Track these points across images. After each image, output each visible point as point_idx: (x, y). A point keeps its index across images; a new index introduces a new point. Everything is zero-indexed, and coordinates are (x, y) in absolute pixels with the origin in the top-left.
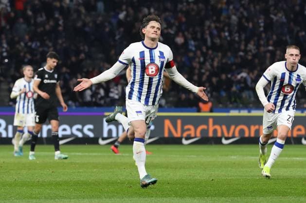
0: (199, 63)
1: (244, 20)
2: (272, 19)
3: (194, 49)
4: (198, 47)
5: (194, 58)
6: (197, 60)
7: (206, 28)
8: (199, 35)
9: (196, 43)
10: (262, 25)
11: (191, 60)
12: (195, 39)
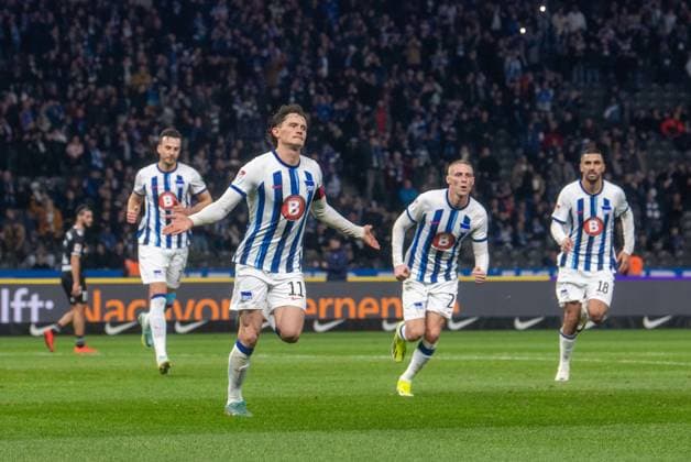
0: (111, 189)
1: (186, 113)
2: (235, 112)
3: (100, 165)
4: (108, 163)
5: (100, 182)
6: (107, 184)
7: (120, 128)
8: (108, 141)
9: (104, 155)
10: (216, 121)
11: (96, 184)
12: (101, 146)
